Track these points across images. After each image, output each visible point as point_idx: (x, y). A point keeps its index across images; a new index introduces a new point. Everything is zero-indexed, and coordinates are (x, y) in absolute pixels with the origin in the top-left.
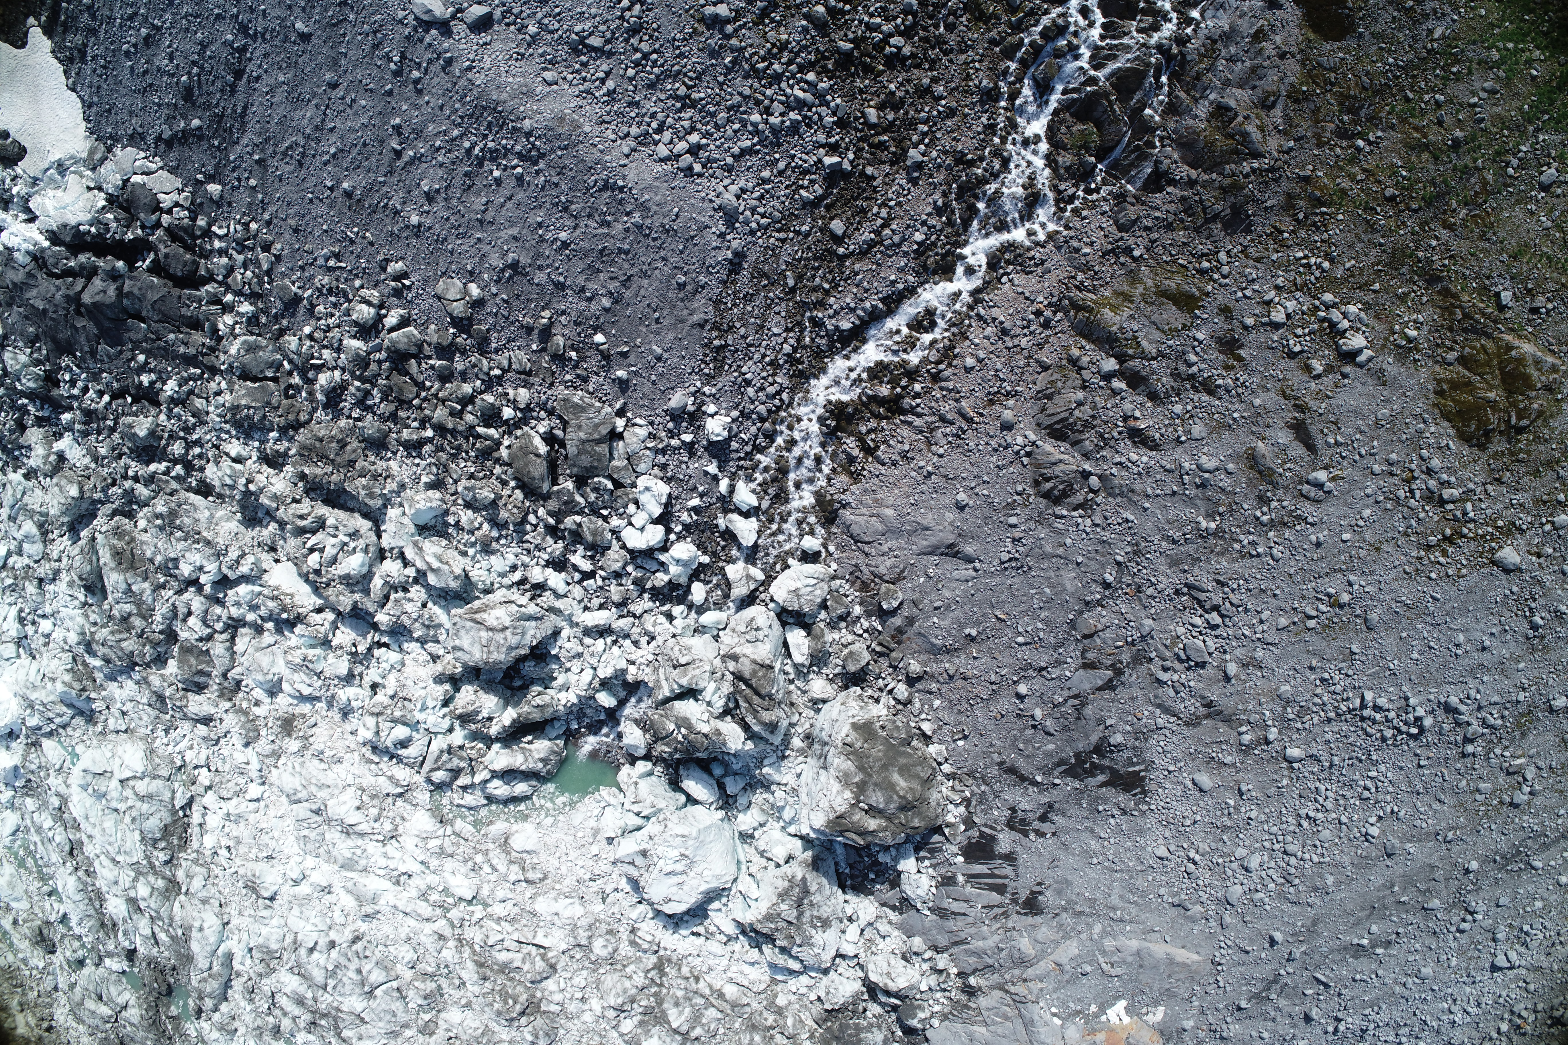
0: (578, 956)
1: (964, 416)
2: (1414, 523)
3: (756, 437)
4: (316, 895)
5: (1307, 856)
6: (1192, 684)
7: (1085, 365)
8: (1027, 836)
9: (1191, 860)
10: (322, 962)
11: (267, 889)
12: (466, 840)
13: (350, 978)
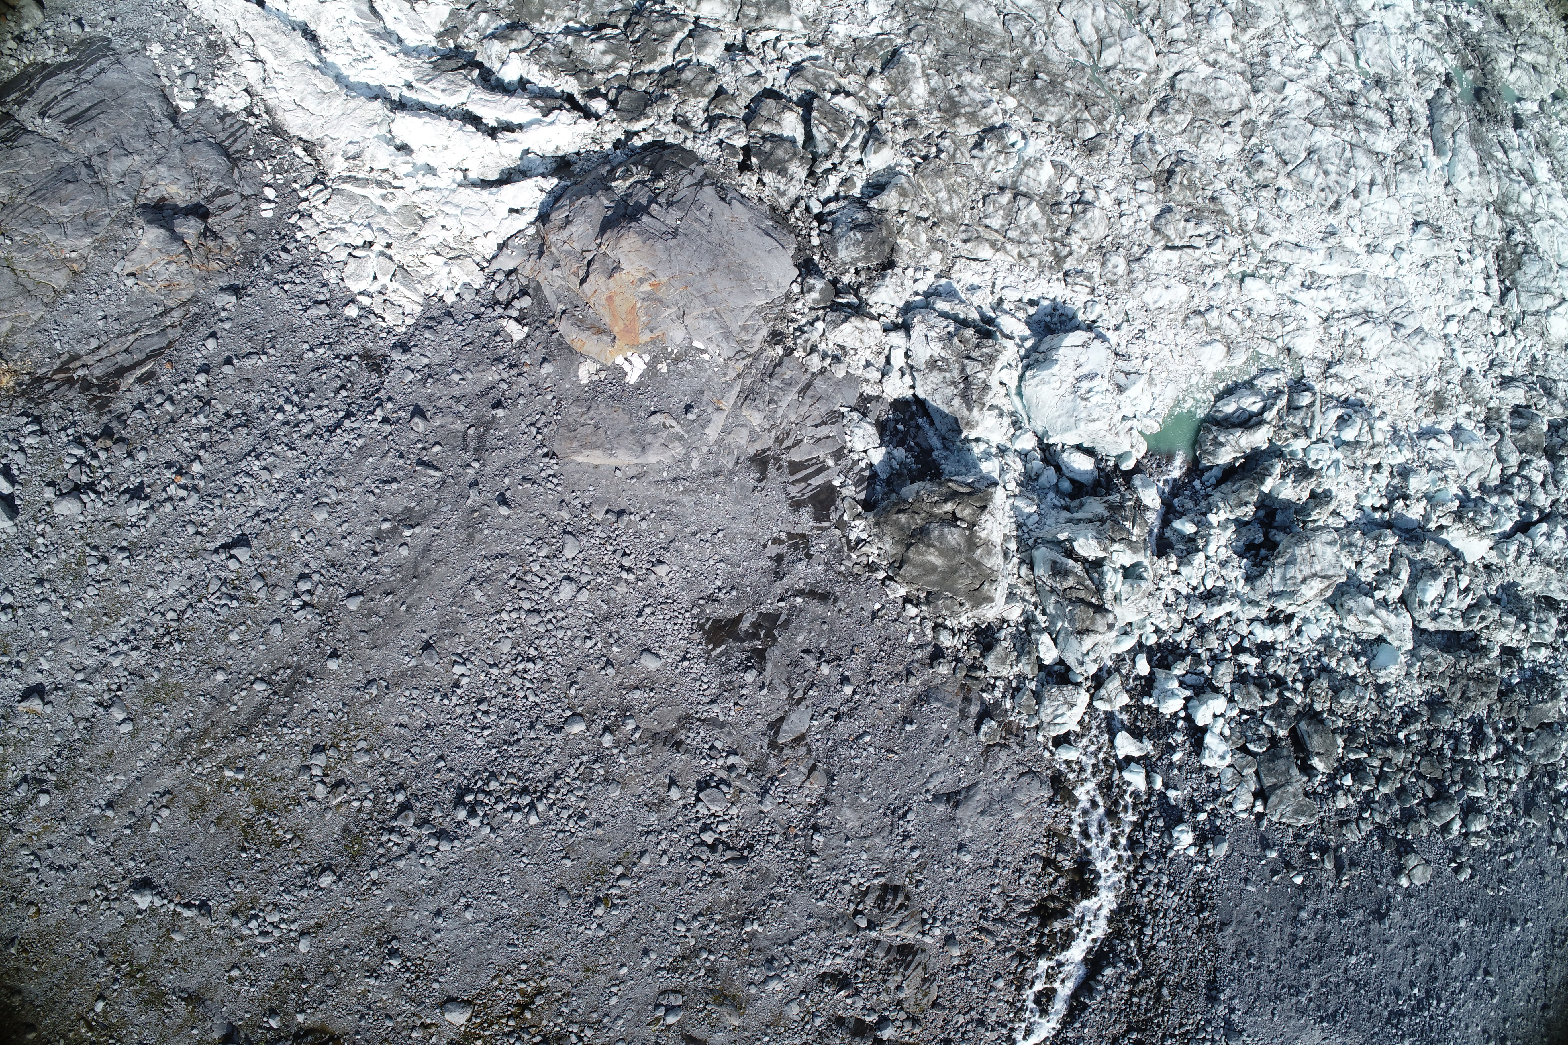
0: (1136, 248)
1: (988, 932)
2: (566, 1010)
3: (1145, 838)
4: (1380, 241)
5: (514, 615)
6: (704, 762)
7: (906, 1023)
8: (789, 534)
9: (629, 570)
10: (1360, 173)
11: (1424, 234)
12: (1263, 338)
13: (1332, 164)
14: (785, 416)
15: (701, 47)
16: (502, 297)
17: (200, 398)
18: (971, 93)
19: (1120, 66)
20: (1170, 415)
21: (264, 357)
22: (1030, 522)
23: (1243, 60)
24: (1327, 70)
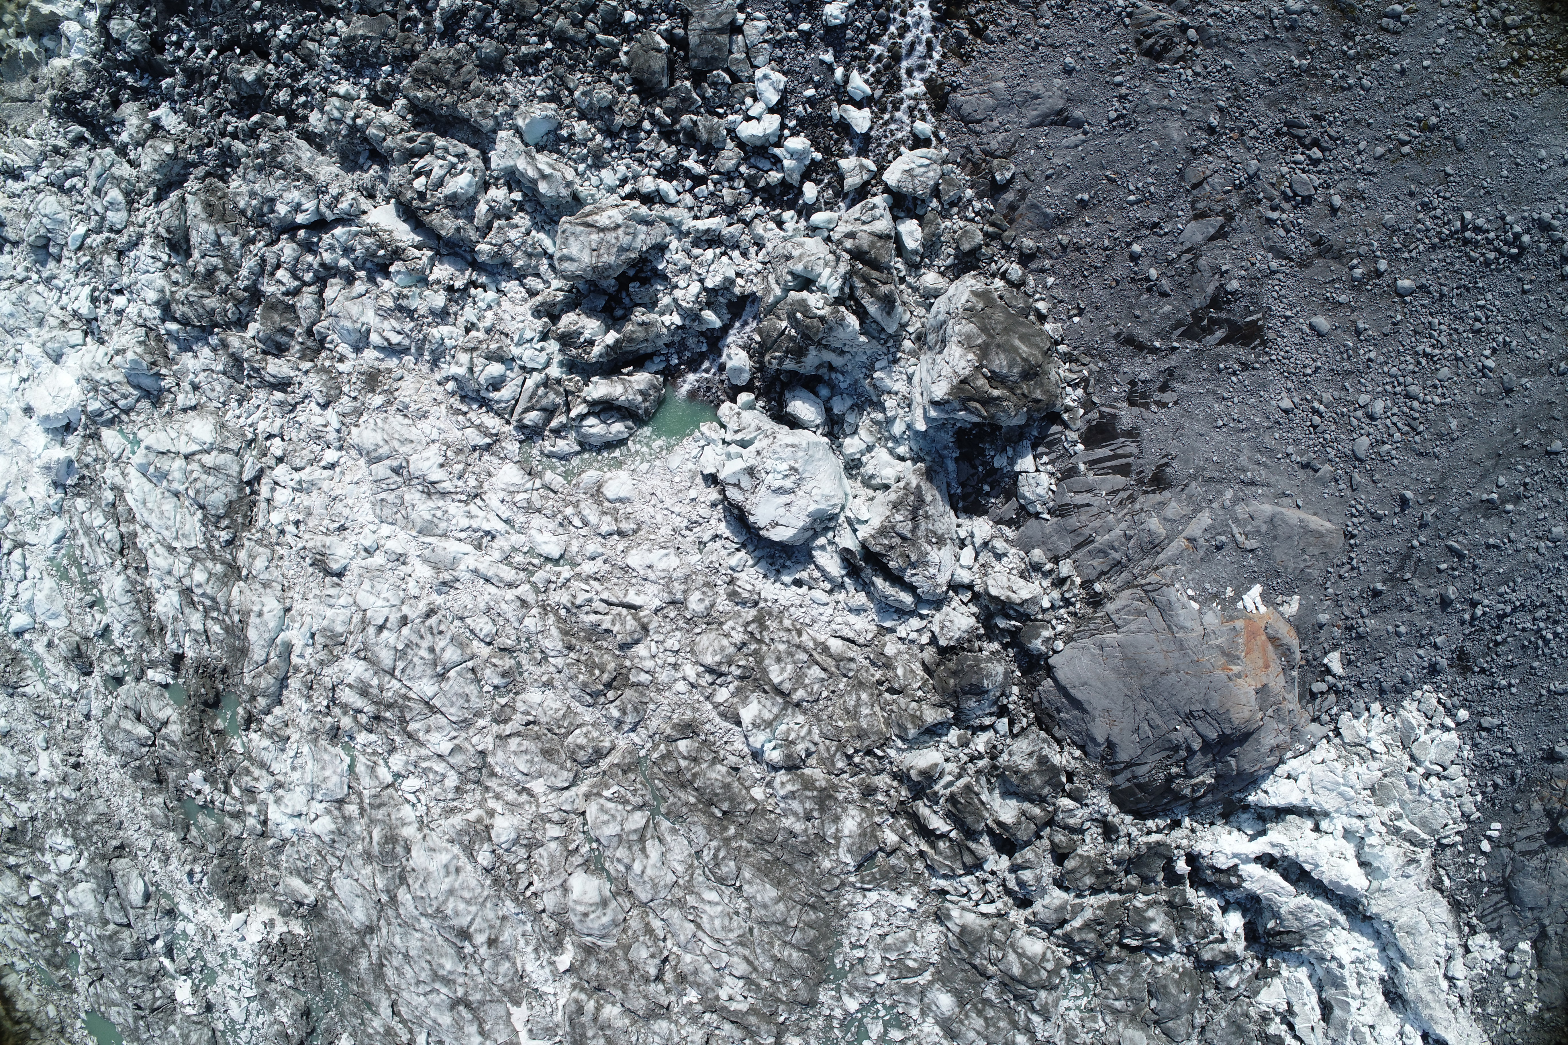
0: (672, 615)
3: (871, 24)
4: (390, 565)
5: (1429, 398)
6: (1300, 221)
8: (1148, 409)
9: (1315, 411)
10: (392, 641)
11: (336, 561)
12: (555, 492)
13: (422, 658)
14: (1119, 521)
15: (1062, 908)
16: (1332, 699)
18: (800, 811)
19: (629, 808)
21: (1552, 687)
23: (487, 789)
24: (391, 760)
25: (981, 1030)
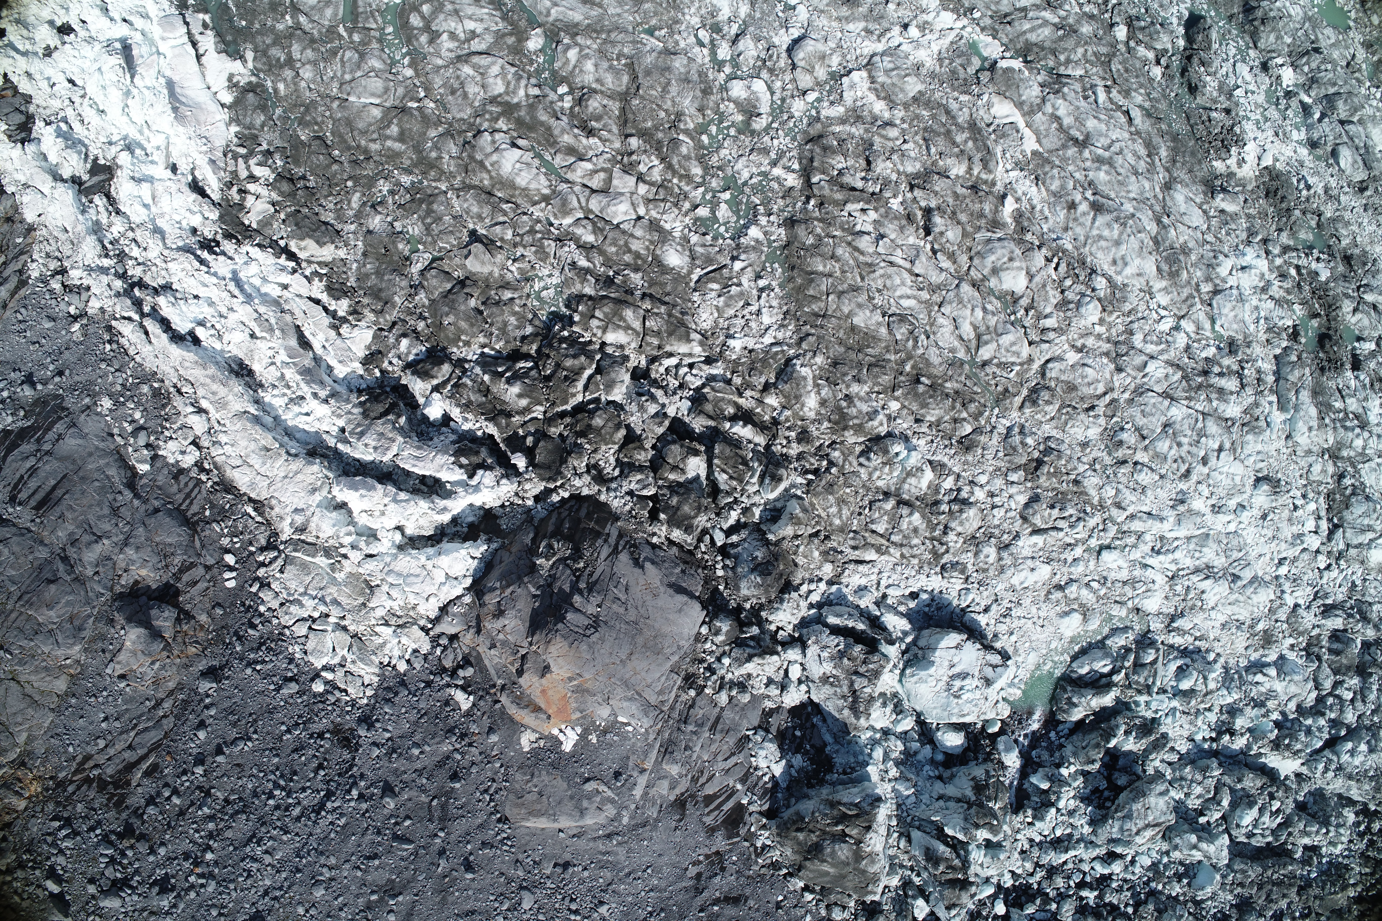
0: (1006, 536)
4: (1224, 502)
8: (706, 855)
9: (576, 912)
10: (1210, 442)
11: (1264, 490)
12: (1116, 602)
13: (1185, 436)
14: (699, 757)
15: (609, 388)
16: (448, 663)
17: (200, 788)
18: (858, 404)
19: (995, 361)
20: (1032, 676)
21: (250, 744)
22: (908, 802)
23: (1108, 340)
24: (1185, 340)
25: (631, 240)
